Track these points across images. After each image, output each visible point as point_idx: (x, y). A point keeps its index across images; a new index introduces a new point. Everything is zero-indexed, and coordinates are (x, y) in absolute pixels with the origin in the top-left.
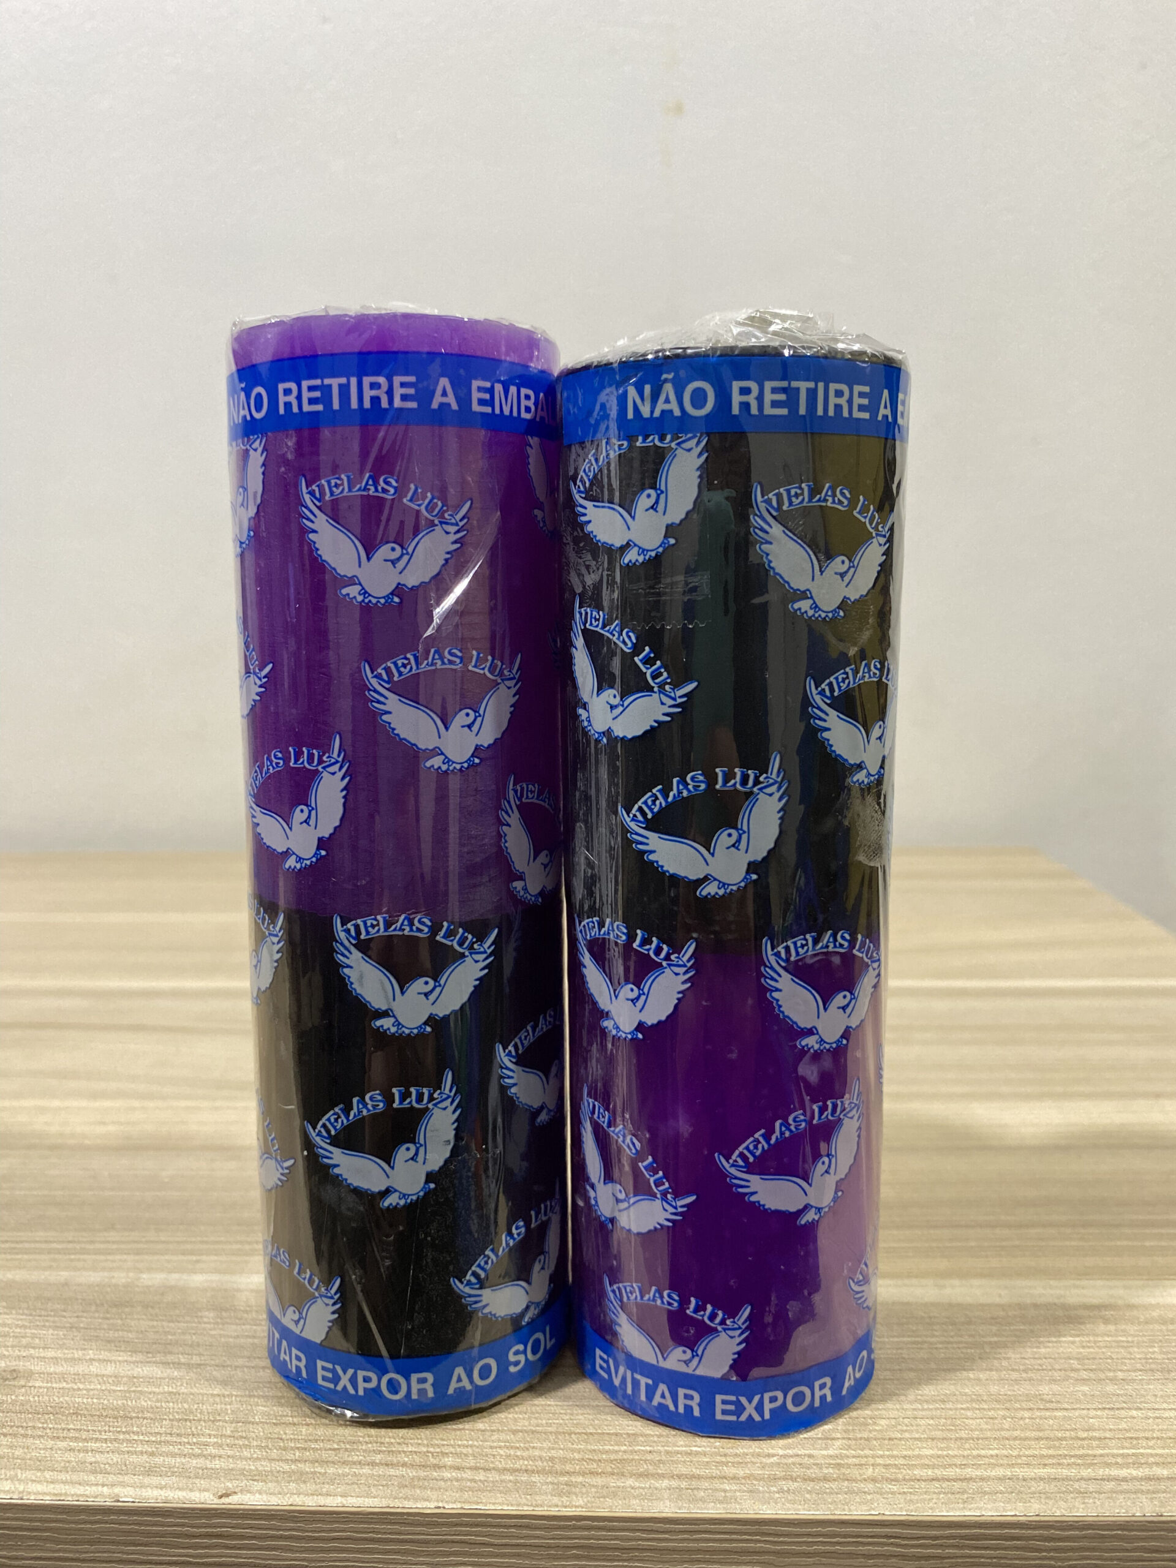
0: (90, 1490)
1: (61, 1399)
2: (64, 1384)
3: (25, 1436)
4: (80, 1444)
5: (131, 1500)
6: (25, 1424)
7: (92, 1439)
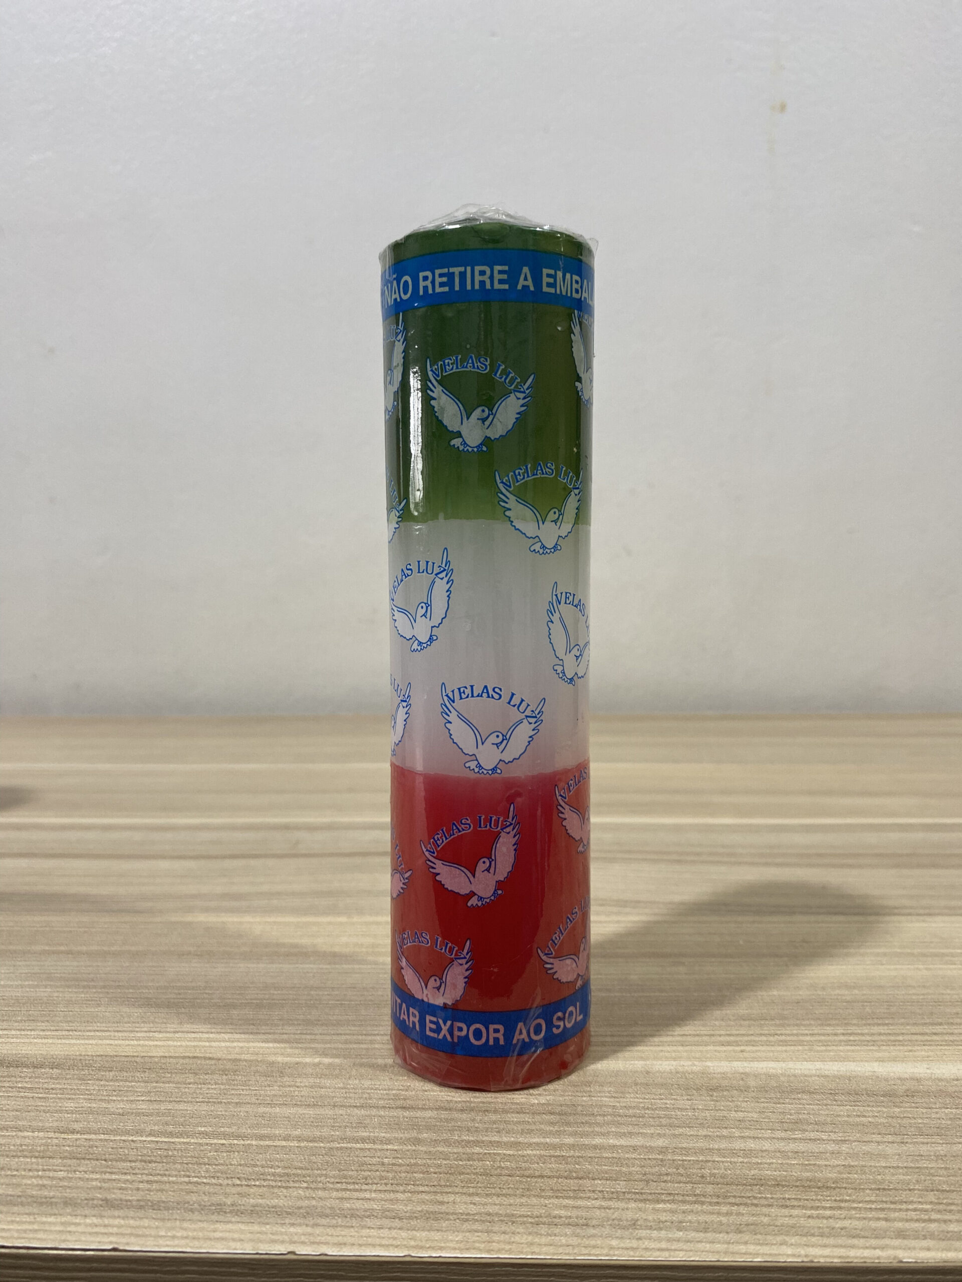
0: (867, 1253)
1: (753, 1172)
2: (741, 1160)
3: (756, 1205)
4: (813, 1212)
5: (914, 1261)
6: (743, 1195)
7: (818, 1207)
